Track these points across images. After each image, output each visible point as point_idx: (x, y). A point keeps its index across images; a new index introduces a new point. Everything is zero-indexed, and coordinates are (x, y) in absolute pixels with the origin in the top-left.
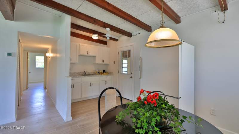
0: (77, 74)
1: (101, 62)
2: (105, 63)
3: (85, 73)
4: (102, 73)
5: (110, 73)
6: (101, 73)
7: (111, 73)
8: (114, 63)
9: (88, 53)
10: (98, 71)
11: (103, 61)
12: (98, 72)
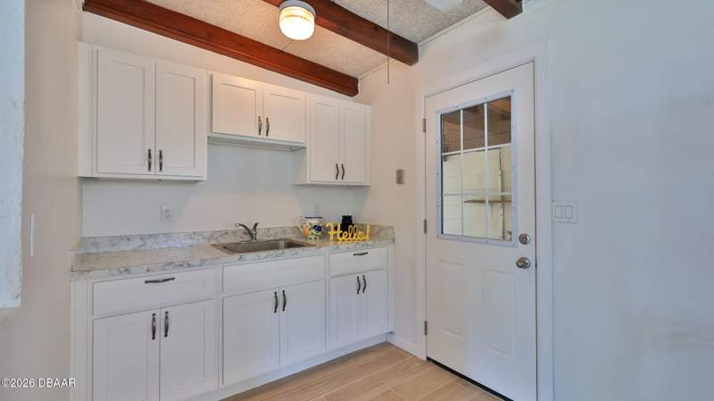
0: (209, 240)
1: (328, 177)
2: (350, 179)
3: (250, 233)
4: (339, 231)
5: (377, 234)
6: (332, 233)
7: (382, 229)
8: (400, 179)
9: (264, 126)
10: (315, 222)
11: (340, 171)
12: (318, 228)
